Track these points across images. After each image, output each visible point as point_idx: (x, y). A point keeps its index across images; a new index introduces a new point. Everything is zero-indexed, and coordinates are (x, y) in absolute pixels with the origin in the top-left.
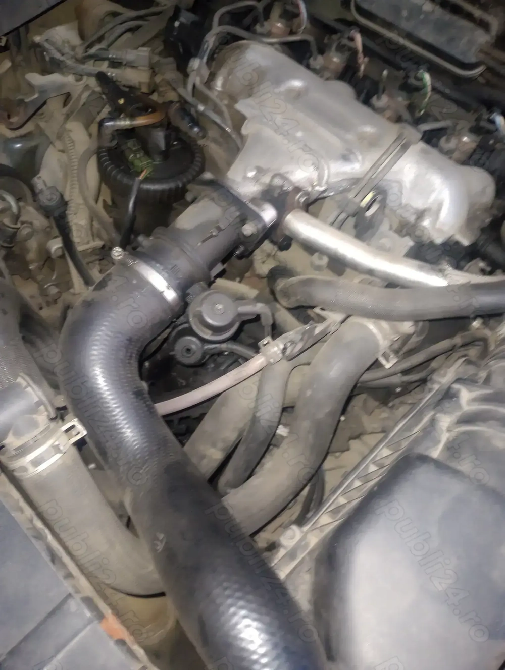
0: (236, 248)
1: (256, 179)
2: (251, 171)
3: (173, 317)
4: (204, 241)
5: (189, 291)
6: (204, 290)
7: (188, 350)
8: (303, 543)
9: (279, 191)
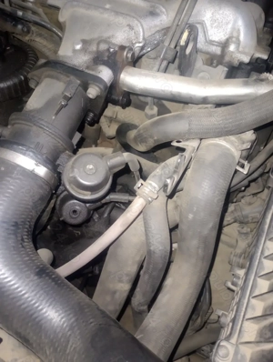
0: (86, 115)
1: (84, 50)
2: (78, 44)
3: (51, 190)
4: (57, 114)
5: (58, 162)
6: (70, 157)
7: (75, 212)
8: (239, 356)
9: (107, 54)
